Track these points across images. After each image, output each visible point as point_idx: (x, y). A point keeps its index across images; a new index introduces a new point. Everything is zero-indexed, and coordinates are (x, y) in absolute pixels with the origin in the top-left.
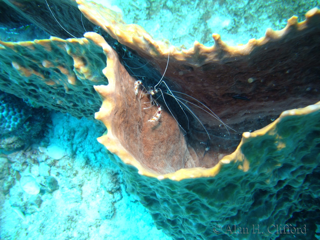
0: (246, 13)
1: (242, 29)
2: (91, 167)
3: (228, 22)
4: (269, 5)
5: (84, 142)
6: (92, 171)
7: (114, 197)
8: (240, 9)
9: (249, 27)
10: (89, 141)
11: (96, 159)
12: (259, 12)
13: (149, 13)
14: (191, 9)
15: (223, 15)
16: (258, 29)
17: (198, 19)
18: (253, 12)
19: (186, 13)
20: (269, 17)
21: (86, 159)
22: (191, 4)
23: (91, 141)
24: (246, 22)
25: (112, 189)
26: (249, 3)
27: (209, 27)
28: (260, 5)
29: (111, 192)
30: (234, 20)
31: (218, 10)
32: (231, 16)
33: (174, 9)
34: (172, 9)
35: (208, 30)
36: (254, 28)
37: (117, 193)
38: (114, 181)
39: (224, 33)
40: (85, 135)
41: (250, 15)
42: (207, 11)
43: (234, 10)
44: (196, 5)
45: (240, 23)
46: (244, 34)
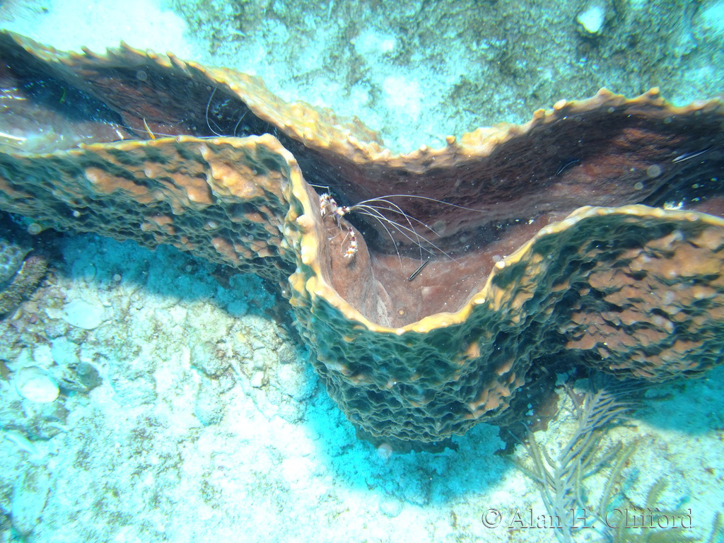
0: (421, 26)
1: (416, 57)
3: (390, 43)
4: (458, 14)
8: (408, 18)
9: (428, 52)
12: (443, 25)
13: (241, 26)
14: (322, 18)
15: (381, 29)
16: (444, 56)
18: (432, 26)
20: (460, 35)
22: (320, 9)
24: (422, 44)
26: (423, 9)
27: (359, 53)
28: (443, 13)
30: (401, 39)
31: (371, 20)
32: (395, 32)
33: (289, 20)
34: (285, 18)
35: (356, 59)
36: (438, 54)
39: (386, 64)
41: (428, 29)
42: (351, 22)
43: (399, 20)
44: (330, 10)
45: (413, 44)
46: (422, 67)
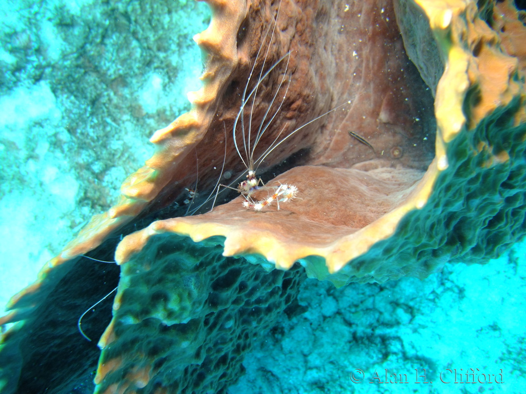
1: (174, 60)
2: (331, 383)
3: (156, 80)
4: (152, 8)
5: (283, 384)
6: (338, 382)
7: (395, 353)
10: (284, 372)
11: (317, 368)
15: (142, 85)
16: (182, 33)
17: (136, 125)
19: (121, 142)
21: (314, 386)
22: (109, 132)
23: (284, 369)
24: (166, 50)
25: (380, 351)
27: (154, 112)
29: (386, 356)
30: (156, 68)
33: (109, 162)
35: (158, 115)
37: (389, 346)
38: (367, 342)
40: (271, 378)
41: (156, 41)
42: (128, 108)
43: (141, 65)
44: (114, 124)
